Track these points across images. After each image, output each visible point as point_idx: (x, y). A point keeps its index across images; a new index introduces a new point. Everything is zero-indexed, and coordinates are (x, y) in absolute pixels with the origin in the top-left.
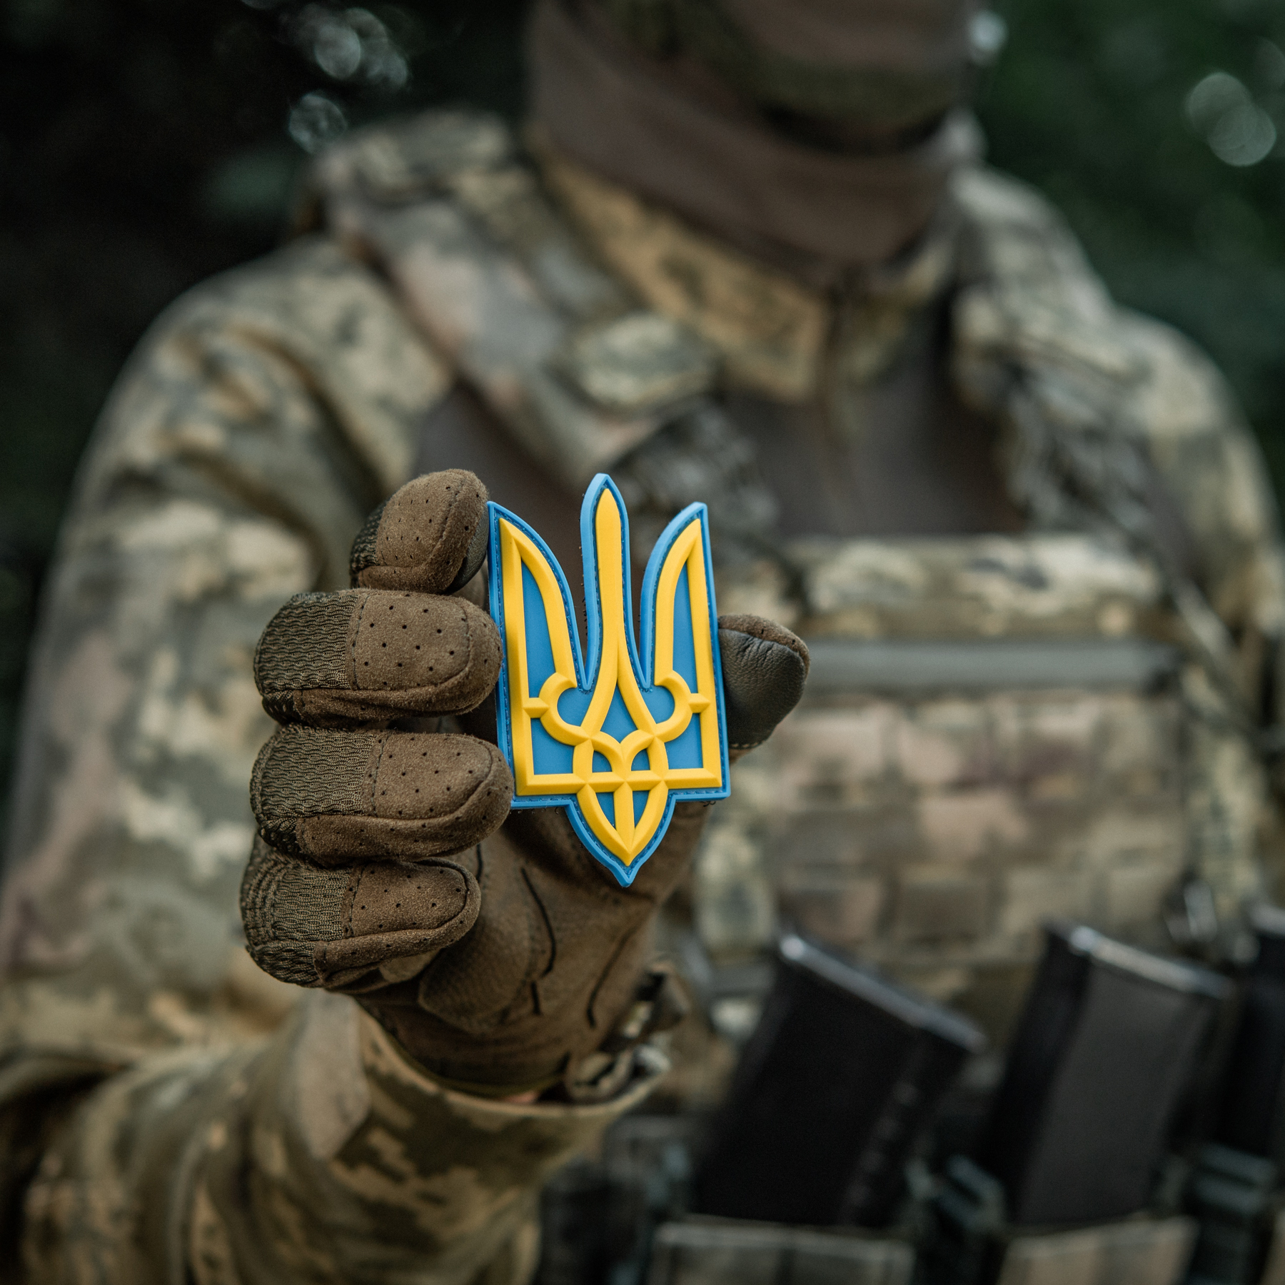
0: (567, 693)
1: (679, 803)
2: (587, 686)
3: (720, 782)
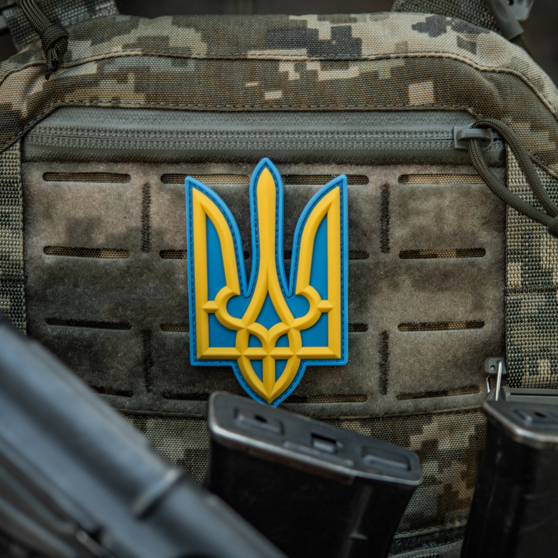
0: (233, 298)
1: (308, 367)
2: (246, 294)
3: (339, 356)
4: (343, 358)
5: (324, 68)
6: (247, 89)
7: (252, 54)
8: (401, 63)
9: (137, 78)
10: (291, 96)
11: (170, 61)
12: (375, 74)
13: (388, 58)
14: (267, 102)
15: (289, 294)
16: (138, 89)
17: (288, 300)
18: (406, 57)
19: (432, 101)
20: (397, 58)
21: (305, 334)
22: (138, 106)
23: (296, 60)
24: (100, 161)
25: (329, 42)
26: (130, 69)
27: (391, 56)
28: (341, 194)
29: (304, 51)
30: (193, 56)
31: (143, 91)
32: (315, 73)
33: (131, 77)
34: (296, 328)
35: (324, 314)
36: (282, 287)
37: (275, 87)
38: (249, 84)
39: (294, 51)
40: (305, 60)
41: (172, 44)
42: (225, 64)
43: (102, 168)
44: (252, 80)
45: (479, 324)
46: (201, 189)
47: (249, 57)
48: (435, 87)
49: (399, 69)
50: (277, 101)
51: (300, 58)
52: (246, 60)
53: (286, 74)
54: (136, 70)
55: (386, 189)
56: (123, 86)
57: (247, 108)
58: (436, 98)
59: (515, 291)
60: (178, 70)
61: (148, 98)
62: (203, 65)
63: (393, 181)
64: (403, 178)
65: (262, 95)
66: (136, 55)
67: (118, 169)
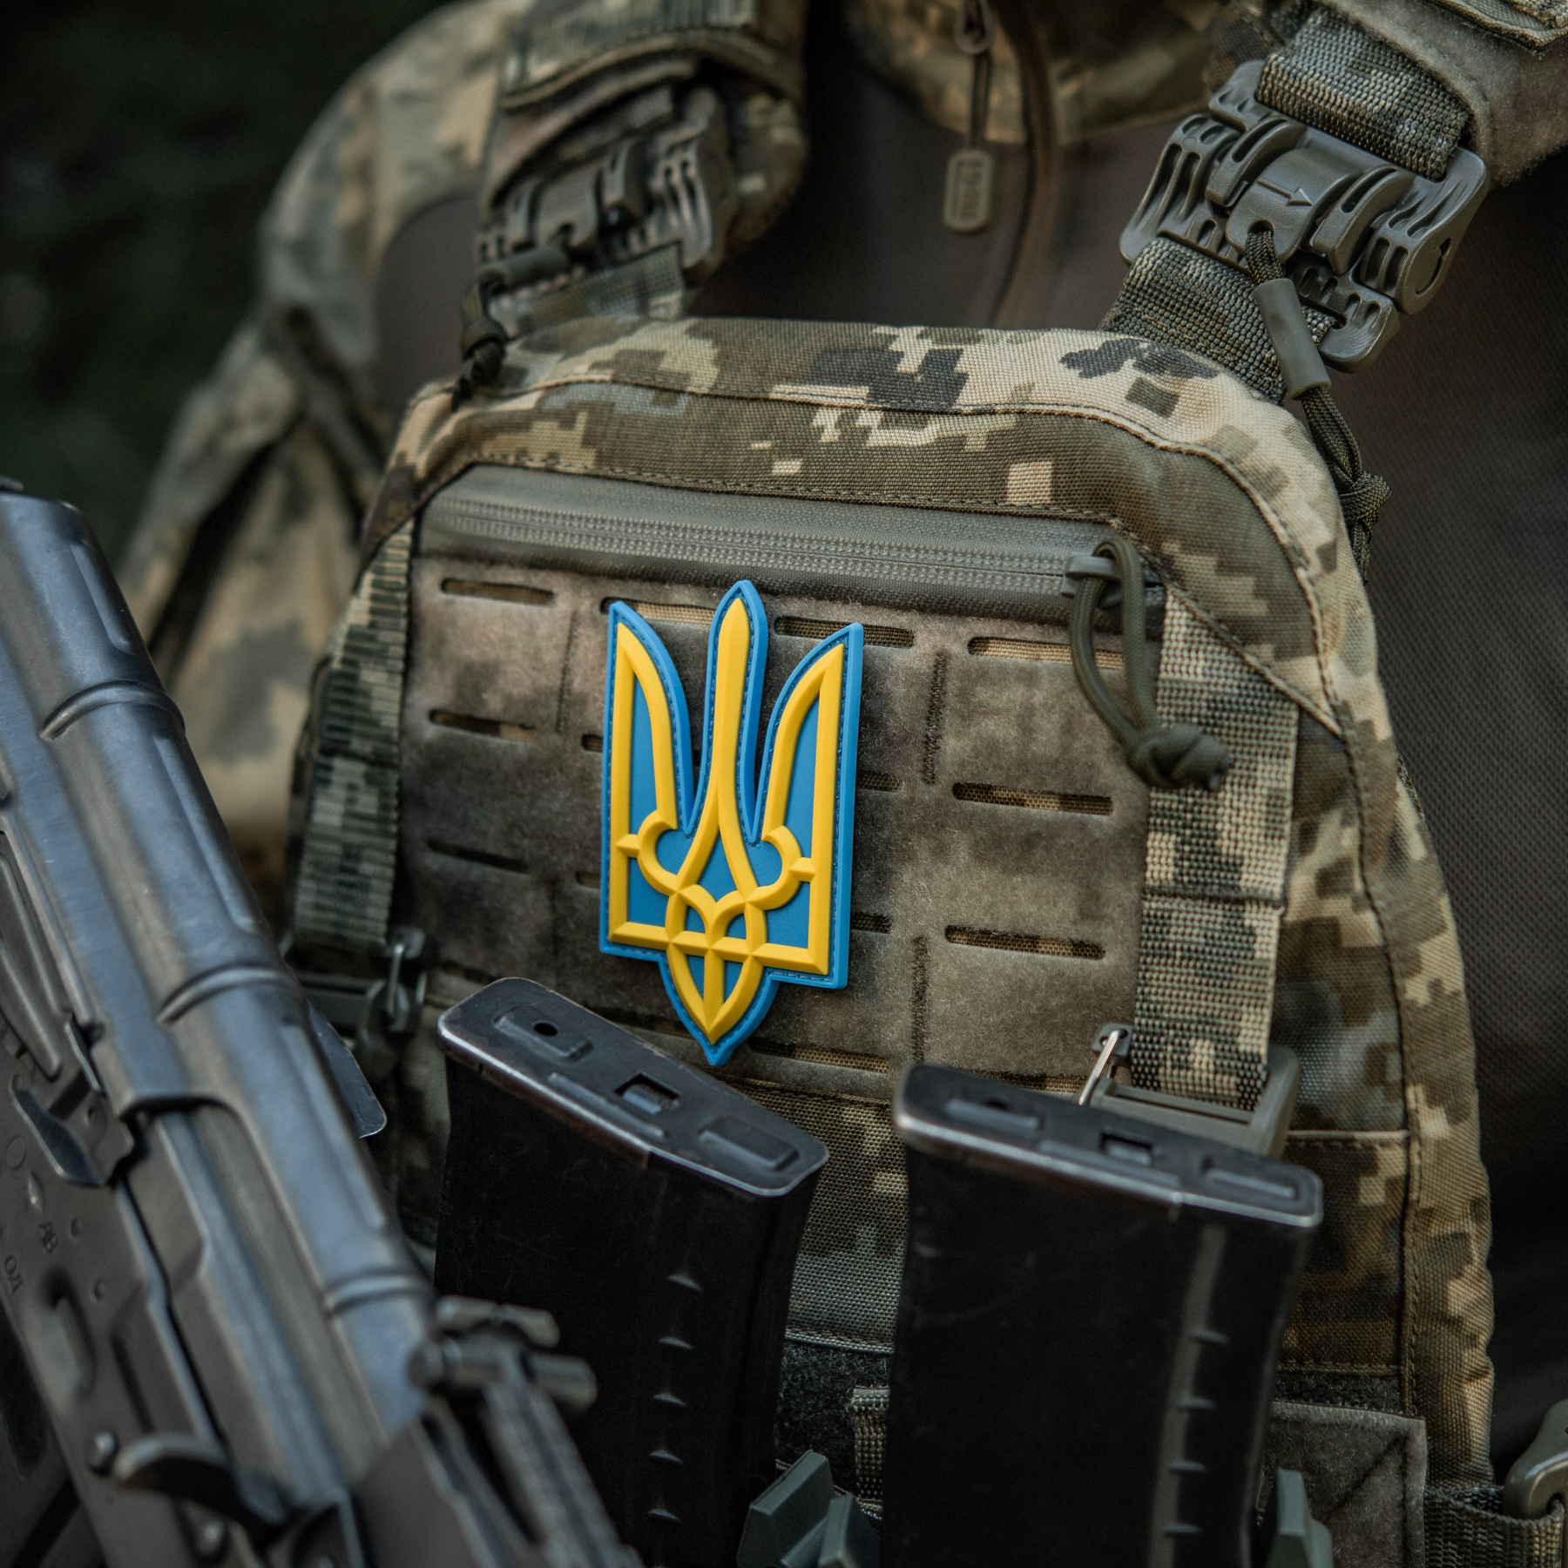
0: (667, 833)
2: (686, 829)
3: (824, 970)
4: (830, 975)
5: (884, 425)
6: (751, 452)
7: (781, 391)
8: (1008, 422)
9: (589, 422)
10: (814, 470)
11: (651, 395)
12: (961, 440)
13: (993, 413)
14: (773, 480)
15: (752, 838)
16: (588, 441)
17: (751, 849)
18: (1021, 412)
19: (1047, 500)
20: (1006, 412)
21: (773, 917)
22: (582, 471)
23: (846, 407)
24: (513, 562)
25: (912, 376)
26: (584, 405)
27: (998, 408)
28: (845, 658)
29: (864, 391)
30: (690, 389)
31: (594, 445)
32: (866, 431)
33: (582, 419)
34: (757, 904)
35: (803, 885)
36: (741, 823)
37: (794, 453)
38: (756, 445)
39: (848, 391)
40: (860, 408)
41: (665, 365)
42: (734, 407)
43: (515, 577)
44: (764, 437)
45: (1094, 951)
46: (632, 628)
47: (773, 396)
48: (1055, 473)
49: (1002, 433)
50: (790, 479)
51: (852, 403)
52: (767, 400)
53: (821, 429)
54: (590, 407)
55: (942, 660)
56: (564, 434)
57: (743, 486)
58: (1055, 495)
59: (1159, 892)
60: (658, 411)
61: (600, 458)
62: (699, 406)
63: (957, 649)
64: (976, 644)
65: (770, 466)
66: (602, 382)
67: (538, 580)
